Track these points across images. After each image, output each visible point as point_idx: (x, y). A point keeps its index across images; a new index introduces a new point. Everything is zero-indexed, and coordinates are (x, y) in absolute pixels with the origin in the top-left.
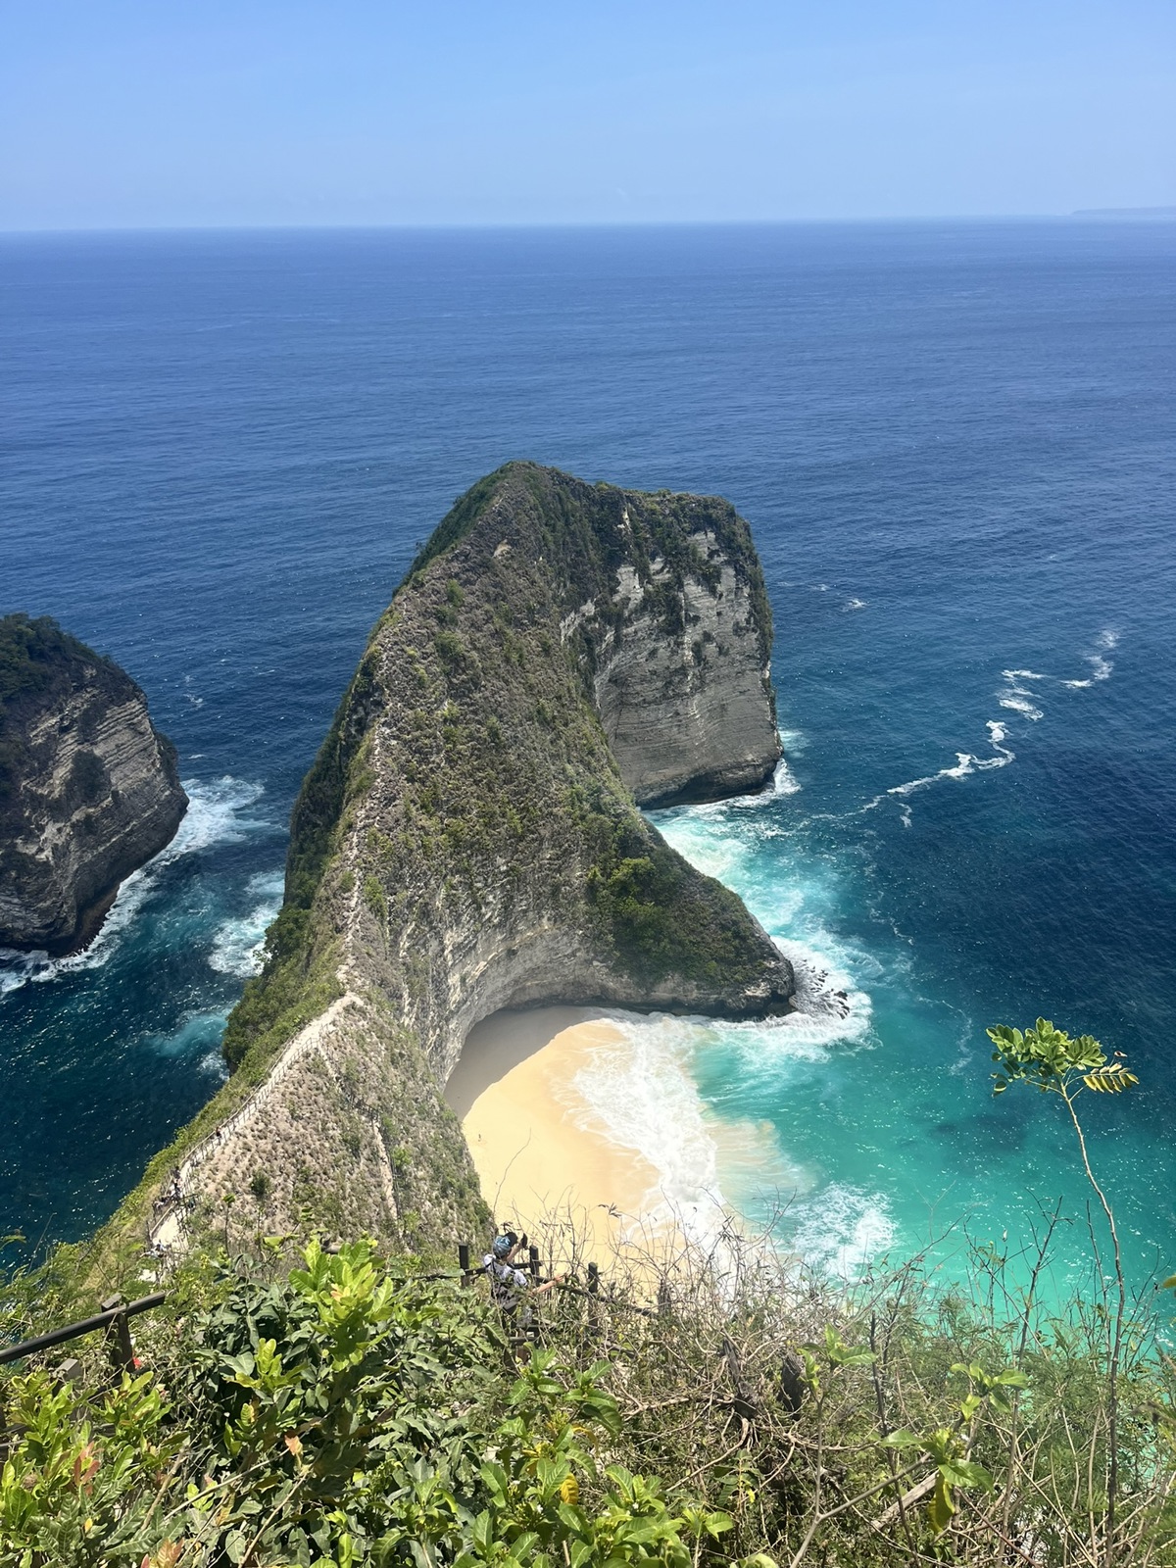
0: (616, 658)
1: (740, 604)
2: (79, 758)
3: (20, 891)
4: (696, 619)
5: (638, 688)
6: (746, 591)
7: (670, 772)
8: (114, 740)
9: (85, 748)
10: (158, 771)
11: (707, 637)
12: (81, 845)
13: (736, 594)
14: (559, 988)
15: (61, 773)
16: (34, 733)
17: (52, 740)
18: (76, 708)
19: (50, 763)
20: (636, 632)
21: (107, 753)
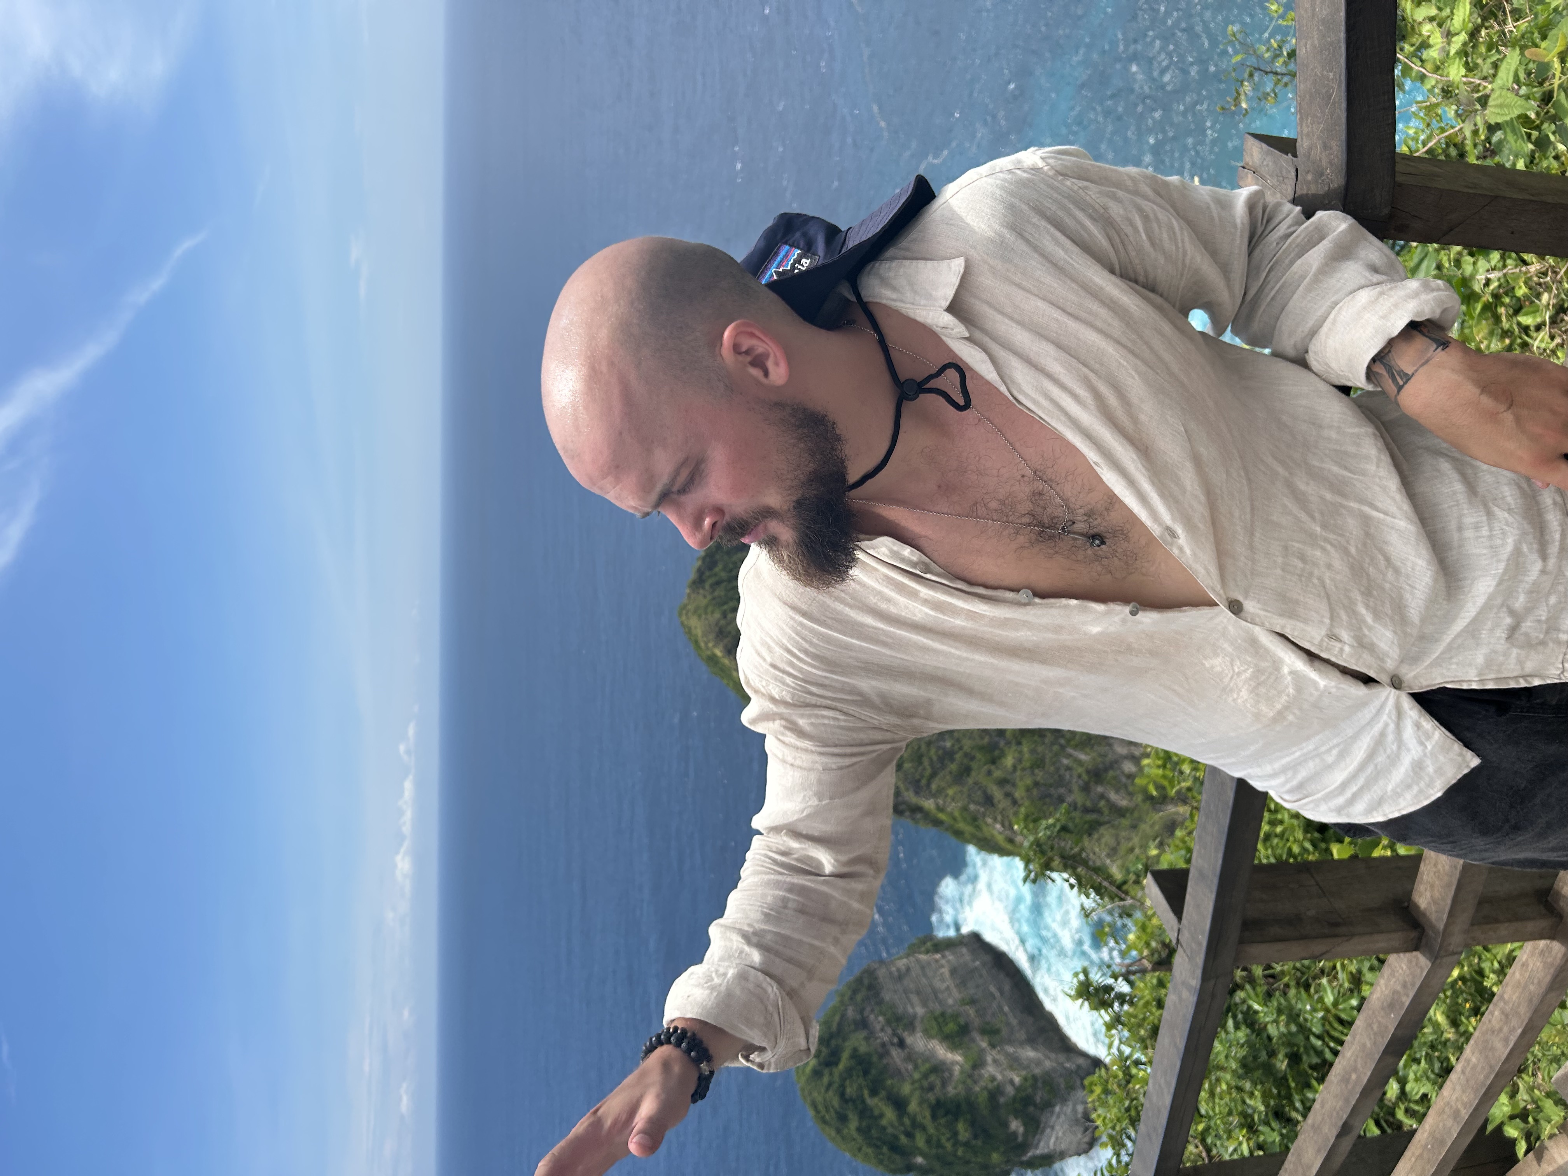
2: (928, 1032)
3: (1048, 1105)
8: (915, 999)
9: (919, 1025)
10: (943, 957)
12: (1010, 1042)
15: (942, 1051)
17: (910, 1055)
18: (883, 1029)
19: (932, 1060)
21: (924, 1004)
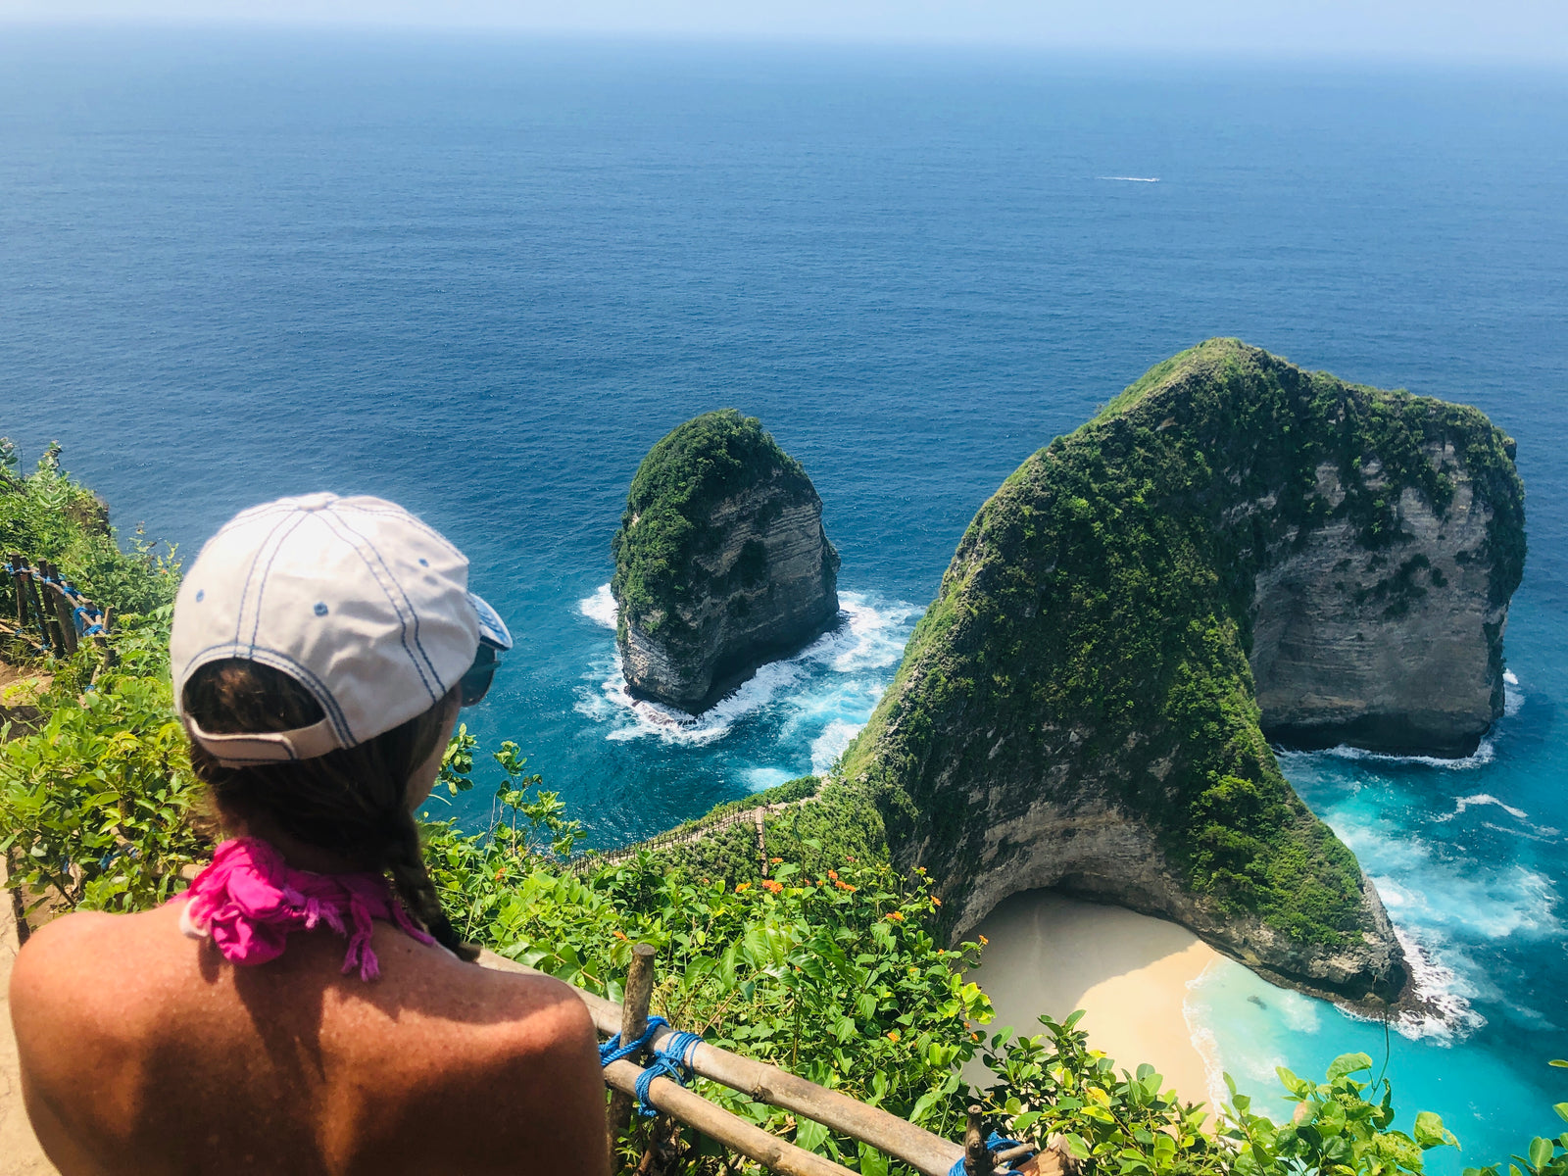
0: (1293, 561)
1: (1473, 532)
2: (749, 545)
3: (669, 649)
4: (1410, 537)
5: (1316, 600)
6: (1485, 518)
7: (1338, 701)
8: (783, 537)
9: (757, 538)
10: (818, 574)
11: (1420, 561)
12: (729, 624)
13: (1469, 520)
14: (1120, 888)
15: (729, 556)
16: (716, 516)
17: (729, 525)
18: (757, 502)
19: (723, 545)
20: (1326, 538)
21: (775, 546)
